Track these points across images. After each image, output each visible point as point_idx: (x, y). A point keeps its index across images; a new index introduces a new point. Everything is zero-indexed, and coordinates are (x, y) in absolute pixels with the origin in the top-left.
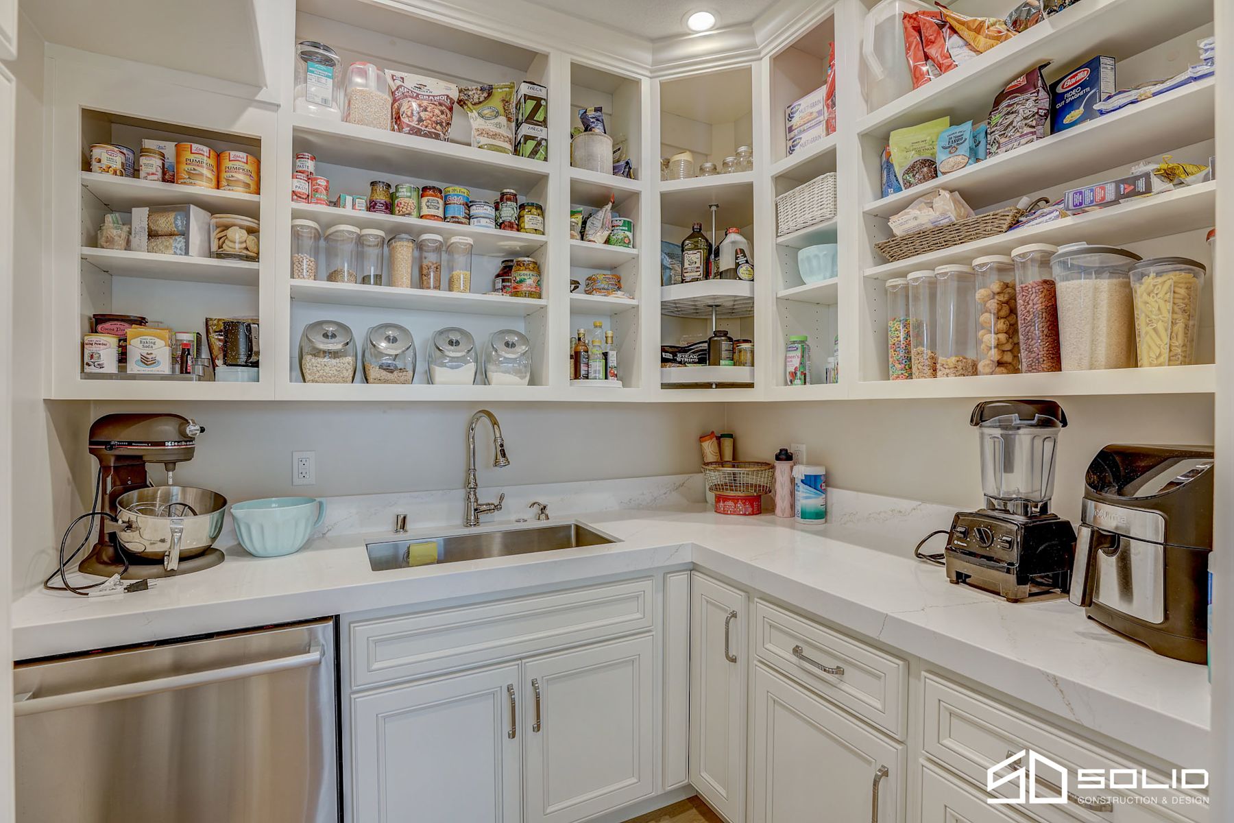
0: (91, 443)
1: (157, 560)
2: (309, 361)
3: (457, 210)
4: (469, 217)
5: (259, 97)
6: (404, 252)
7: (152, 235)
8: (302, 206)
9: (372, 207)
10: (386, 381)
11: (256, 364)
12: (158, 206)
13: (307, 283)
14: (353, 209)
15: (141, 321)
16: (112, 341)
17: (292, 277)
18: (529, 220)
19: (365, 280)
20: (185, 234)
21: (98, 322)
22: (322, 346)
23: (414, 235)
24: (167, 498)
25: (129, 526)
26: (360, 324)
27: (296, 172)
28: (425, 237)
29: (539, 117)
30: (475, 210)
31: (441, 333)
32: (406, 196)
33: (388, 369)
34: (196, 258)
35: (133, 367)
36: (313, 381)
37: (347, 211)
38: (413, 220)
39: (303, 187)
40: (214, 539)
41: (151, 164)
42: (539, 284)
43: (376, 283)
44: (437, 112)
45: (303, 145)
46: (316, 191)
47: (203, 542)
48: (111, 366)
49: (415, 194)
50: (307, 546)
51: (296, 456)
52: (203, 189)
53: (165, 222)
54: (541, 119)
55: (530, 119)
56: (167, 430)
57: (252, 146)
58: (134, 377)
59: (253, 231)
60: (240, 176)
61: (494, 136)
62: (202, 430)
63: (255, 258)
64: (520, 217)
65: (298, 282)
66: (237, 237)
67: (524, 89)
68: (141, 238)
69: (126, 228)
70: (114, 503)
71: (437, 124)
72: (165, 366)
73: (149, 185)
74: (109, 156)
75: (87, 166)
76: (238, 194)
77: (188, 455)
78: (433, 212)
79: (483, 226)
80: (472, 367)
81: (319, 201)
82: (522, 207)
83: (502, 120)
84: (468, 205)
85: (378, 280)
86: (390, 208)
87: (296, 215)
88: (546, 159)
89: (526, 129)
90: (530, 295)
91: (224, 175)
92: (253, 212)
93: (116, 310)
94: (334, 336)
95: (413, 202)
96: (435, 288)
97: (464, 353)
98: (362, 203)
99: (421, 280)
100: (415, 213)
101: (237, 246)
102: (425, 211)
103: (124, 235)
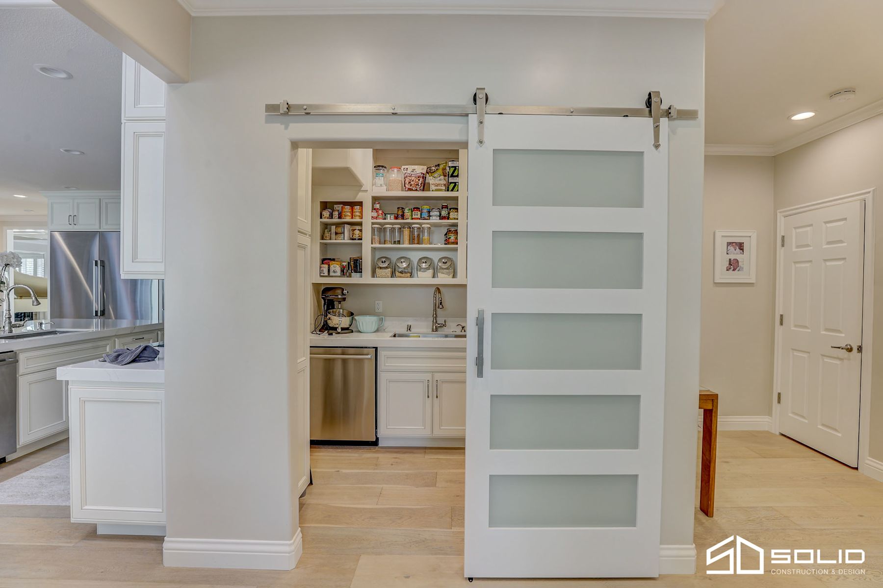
0: (322, 295)
1: (335, 329)
2: (378, 270)
3: (425, 215)
4: (430, 216)
5: (362, 189)
6: (406, 232)
7: (336, 233)
8: (375, 221)
9: (396, 218)
10: (401, 277)
11: (361, 272)
12: (337, 225)
13: (378, 245)
14: (390, 219)
15: (334, 260)
16: (326, 266)
17: (372, 244)
18: (452, 215)
19: (395, 243)
20: (344, 233)
21: (323, 261)
22: (381, 266)
23: (409, 226)
24: (339, 312)
25: (330, 319)
26: (394, 256)
27: (374, 209)
28: (414, 226)
29: (455, 174)
30: (431, 214)
31: (420, 259)
32: (407, 213)
33: (401, 272)
34: (347, 241)
35: (332, 274)
36: (379, 277)
37: (388, 220)
38: (410, 221)
39: (375, 214)
40: (350, 326)
41: (336, 214)
42: (457, 238)
43: (398, 244)
44: (417, 180)
45: (375, 199)
46: (379, 215)
47: (347, 326)
48: (326, 274)
49: (410, 211)
50: (377, 331)
51: (377, 302)
52: (348, 219)
53: (339, 230)
54: (457, 174)
55: (452, 176)
56: (339, 291)
57: (360, 204)
58: (332, 276)
59: (361, 230)
60: (358, 214)
61: (437, 185)
62: (348, 292)
63: (361, 239)
64: (449, 213)
65: (374, 246)
66: (357, 232)
67: (450, 164)
68: (333, 236)
69: (330, 233)
70: (327, 312)
71: (417, 185)
72: (339, 273)
73: (336, 220)
74: (326, 213)
75: (321, 218)
76: (357, 220)
77: (344, 299)
78: (416, 217)
79: (435, 220)
80: (430, 272)
81: (379, 219)
82: (450, 209)
83: (442, 177)
84: (429, 212)
85: (399, 242)
86: (403, 217)
87: (373, 223)
88: (458, 191)
89: (451, 180)
90: (453, 243)
91: (354, 214)
92: (360, 224)
93: (328, 257)
94: (385, 262)
95: (409, 214)
96: (417, 243)
97: (428, 266)
98: (393, 216)
99: (412, 241)
100: (410, 218)
101: (357, 236)
102: (414, 217)
103: (329, 235)
